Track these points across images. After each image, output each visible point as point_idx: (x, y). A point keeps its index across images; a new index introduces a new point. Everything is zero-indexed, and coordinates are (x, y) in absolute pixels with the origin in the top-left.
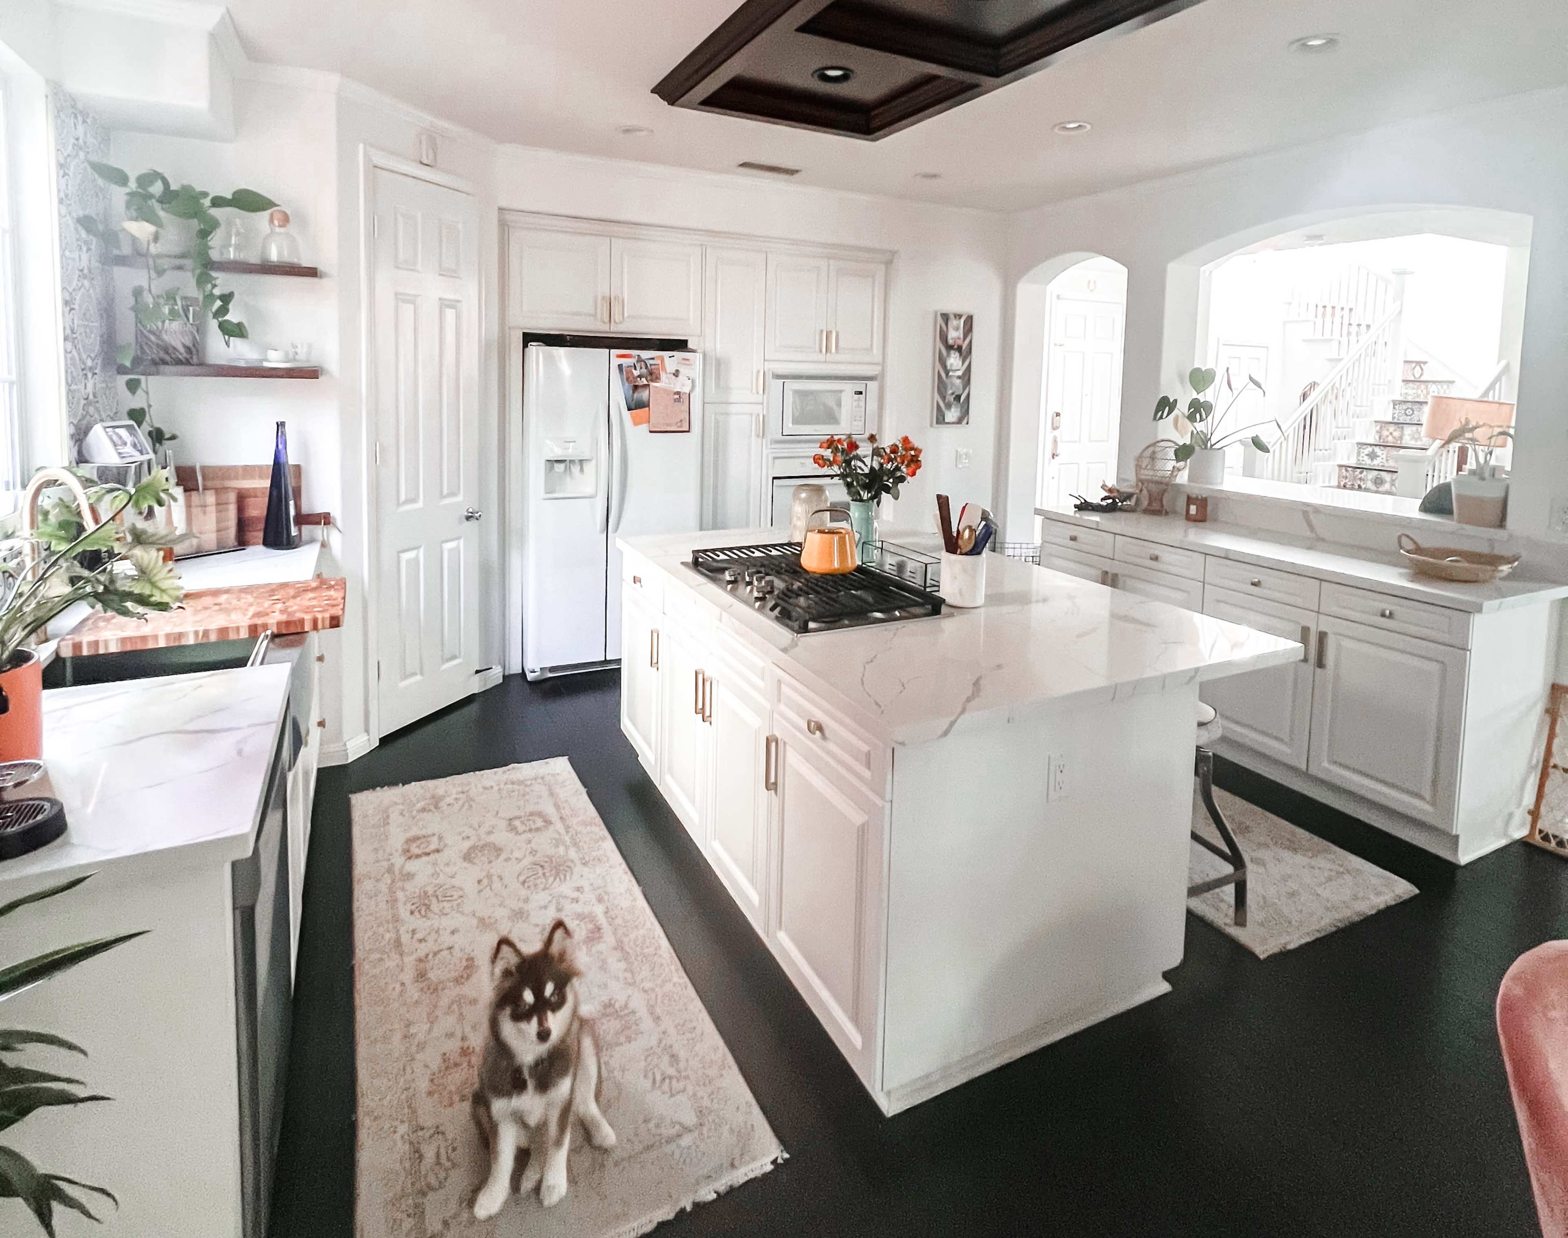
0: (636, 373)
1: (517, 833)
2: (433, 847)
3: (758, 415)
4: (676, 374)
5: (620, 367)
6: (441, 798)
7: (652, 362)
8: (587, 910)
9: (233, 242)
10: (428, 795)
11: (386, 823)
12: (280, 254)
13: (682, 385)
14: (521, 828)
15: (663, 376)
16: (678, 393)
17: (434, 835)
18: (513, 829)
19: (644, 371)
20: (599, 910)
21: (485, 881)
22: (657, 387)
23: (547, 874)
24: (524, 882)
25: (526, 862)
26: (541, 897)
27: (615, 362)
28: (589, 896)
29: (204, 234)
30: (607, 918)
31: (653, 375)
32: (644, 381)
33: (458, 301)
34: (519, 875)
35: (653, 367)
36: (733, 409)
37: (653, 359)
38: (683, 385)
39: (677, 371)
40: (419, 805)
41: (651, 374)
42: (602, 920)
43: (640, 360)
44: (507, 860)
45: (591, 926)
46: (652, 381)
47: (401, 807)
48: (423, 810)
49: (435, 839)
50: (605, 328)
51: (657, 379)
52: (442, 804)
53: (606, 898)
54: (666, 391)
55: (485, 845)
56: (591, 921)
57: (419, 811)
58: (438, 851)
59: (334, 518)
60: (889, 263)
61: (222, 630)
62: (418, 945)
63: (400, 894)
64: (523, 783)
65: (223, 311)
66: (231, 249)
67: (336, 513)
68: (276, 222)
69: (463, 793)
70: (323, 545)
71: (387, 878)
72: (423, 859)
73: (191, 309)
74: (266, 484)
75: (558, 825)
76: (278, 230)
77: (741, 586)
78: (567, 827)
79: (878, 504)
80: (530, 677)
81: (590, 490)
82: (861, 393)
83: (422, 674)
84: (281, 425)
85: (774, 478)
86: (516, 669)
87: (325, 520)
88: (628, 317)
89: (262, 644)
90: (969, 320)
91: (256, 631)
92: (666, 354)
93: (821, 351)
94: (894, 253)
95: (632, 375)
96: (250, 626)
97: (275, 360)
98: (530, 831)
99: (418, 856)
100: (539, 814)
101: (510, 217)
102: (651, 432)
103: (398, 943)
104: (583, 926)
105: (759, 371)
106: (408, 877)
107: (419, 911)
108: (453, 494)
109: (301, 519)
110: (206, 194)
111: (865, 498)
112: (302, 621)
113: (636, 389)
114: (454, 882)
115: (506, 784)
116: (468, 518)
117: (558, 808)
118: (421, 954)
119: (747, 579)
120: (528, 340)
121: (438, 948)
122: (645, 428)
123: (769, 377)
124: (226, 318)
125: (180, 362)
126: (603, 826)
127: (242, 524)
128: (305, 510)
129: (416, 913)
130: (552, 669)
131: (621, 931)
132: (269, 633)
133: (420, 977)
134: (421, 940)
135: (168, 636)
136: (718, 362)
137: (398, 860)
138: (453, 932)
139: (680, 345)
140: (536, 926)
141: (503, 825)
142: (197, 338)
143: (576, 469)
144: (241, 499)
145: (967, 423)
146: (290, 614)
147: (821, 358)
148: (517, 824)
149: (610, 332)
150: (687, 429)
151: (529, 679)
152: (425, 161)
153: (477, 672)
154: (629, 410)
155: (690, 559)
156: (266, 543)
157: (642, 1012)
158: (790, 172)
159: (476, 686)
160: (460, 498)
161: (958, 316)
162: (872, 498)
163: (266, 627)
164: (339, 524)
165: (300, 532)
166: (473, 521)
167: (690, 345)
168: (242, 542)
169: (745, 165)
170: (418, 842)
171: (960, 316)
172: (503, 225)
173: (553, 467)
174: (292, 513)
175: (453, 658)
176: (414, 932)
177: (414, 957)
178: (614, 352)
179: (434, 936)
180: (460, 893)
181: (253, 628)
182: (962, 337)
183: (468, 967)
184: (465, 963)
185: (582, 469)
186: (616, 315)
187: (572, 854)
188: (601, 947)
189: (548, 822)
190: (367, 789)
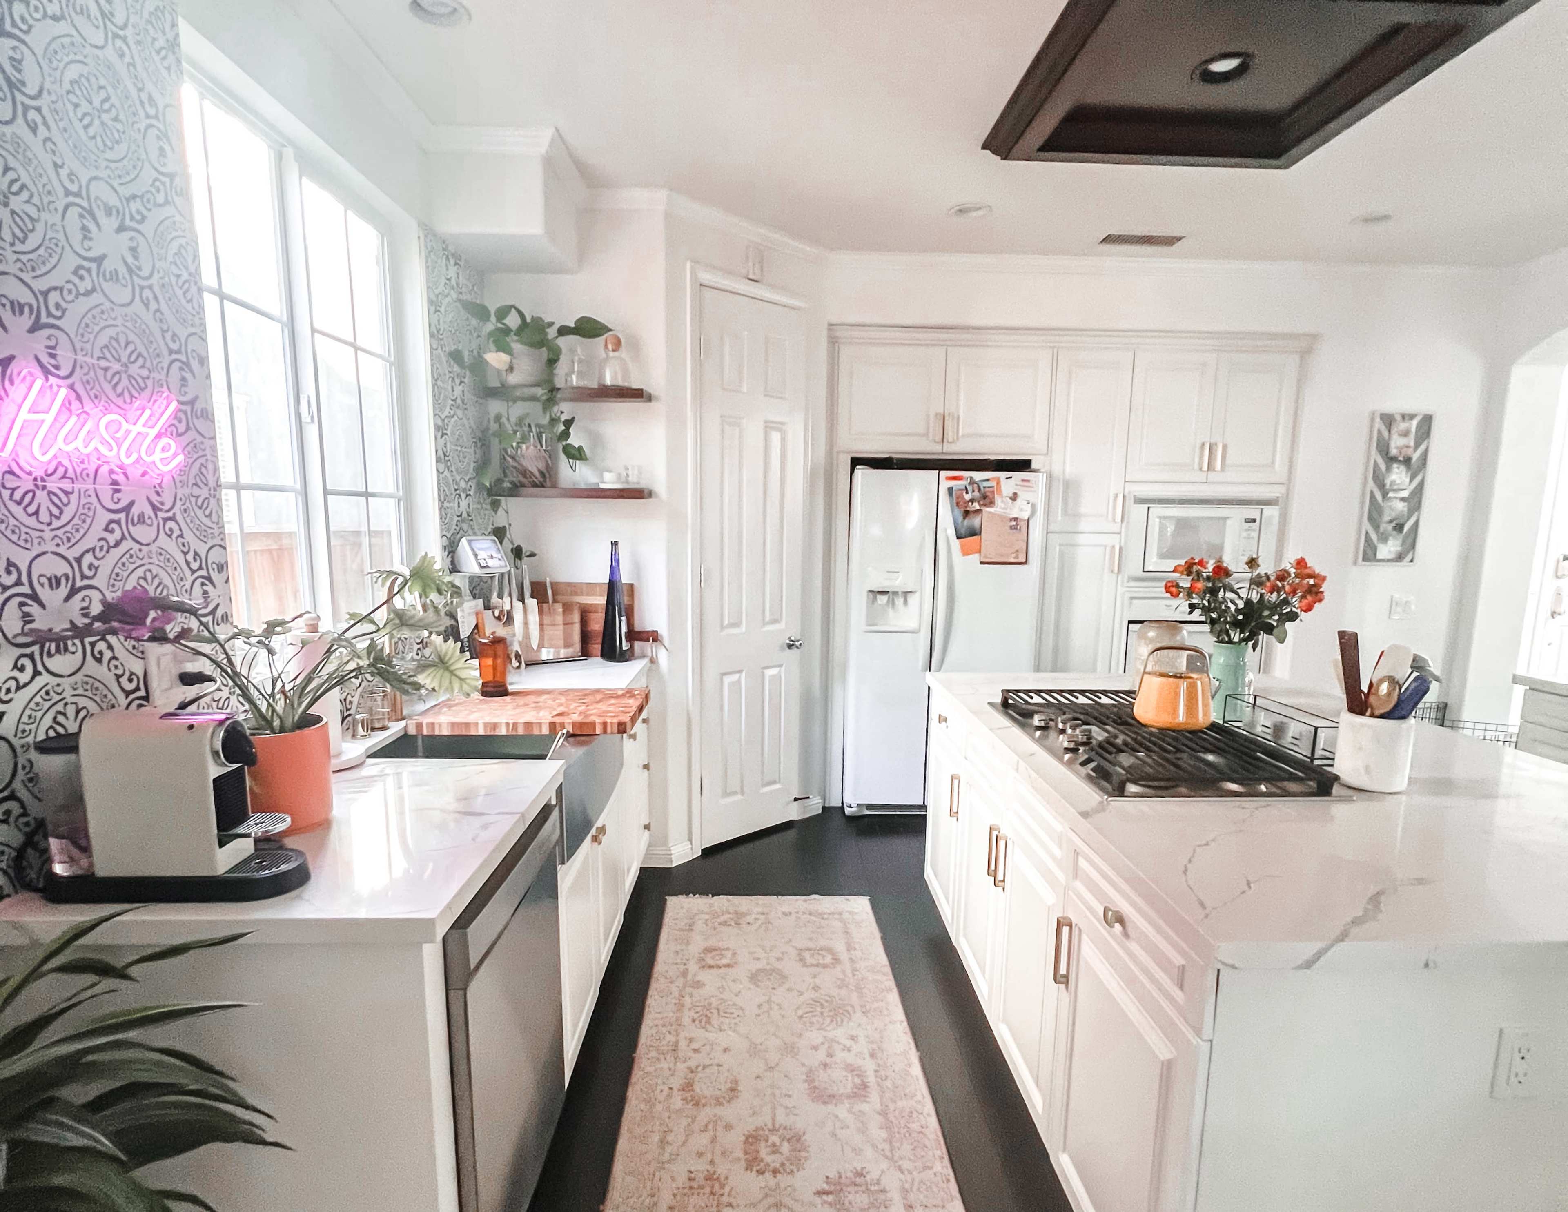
0: (967, 497)
1: (805, 965)
2: (725, 961)
3: (1113, 547)
4: (1014, 497)
5: (950, 490)
6: (744, 915)
7: (986, 484)
8: (859, 1062)
9: (576, 369)
10: (731, 910)
11: (690, 928)
12: (614, 377)
13: (1020, 510)
14: (809, 960)
15: (998, 500)
16: (1016, 519)
17: (728, 949)
18: (802, 960)
19: (977, 494)
20: (869, 1066)
21: (765, 1007)
22: (990, 513)
23: (826, 1014)
24: (801, 1017)
25: (810, 995)
26: (815, 1036)
27: (945, 485)
28: (862, 1046)
29: (552, 362)
30: (876, 1077)
31: (987, 499)
32: (976, 506)
33: (782, 423)
34: (798, 1008)
35: (987, 489)
36: (1082, 539)
37: (988, 480)
38: (1021, 510)
39: (1015, 494)
40: (722, 919)
41: (985, 497)
42: (871, 1079)
43: (972, 482)
44: (789, 990)
45: (857, 1081)
46: (985, 505)
47: (707, 917)
48: (725, 924)
49: (729, 954)
50: (937, 448)
51: (992, 503)
52: (743, 921)
53: (879, 1055)
54: (1002, 518)
55: (773, 971)
56: (859, 1076)
57: (720, 924)
58: (728, 966)
59: (661, 636)
60: (1306, 353)
61: (528, 725)
62: (691, 1054)
63: (687, 1000)
64: (821, 915)
65: (566, 434)
66: (574, 377)
67: (663, 631)
68: (610, 347)
69: (763, 914)
70: (652, 661)
71: (680, 982)
72: (715, 971)
73: (544, 436)
74: (602, 600)
75: (848, 966)
76: (611, 354)
77: (1053, 734)
78: (854, 971)
79: (1254, 648)
80: (848, 811)
81: (912, 624)
82: (1254, 520)
83: (742, 793)
84: (614, 544)
85: (1130, 622)
86: (835, 802)
87: (653, 637)
88: (963, 436)
89: (559, 741)
90: (1427, 422)
91: (555, 728)
92: (1002, 475)
93: (1201, 469)
94: (1314, 337)
95: (963, 498)
96: (550, 723)
97: (609, 482)
98: (817, 965)
99: (711, 967)
100: (830, 950)
101: (840, 333)
102: (982, 563)
103: (675, 1048)
104: (850, 1078)
105: (1116, 496)
106: (698, 985)
107: (700, 1021)
108: (775, 621)
109: (633, 635)
110: (551, 324)
111: (1236, 639)
112: (593, 724)
113: (967, 513)
114: (737, 1000)
115: (804, 913)
116: (790, 646)
117: (850, 948)
118: (692, 1064)
119: (1061, 726)
120: (856, 462)
121: (708, 1062)
122: (975, 558)
123: (1130, 501)
124: (569, 442)
125: (535, 485)
126: (891, 977)
127: (586, 637)
128: (637, 627)
129: (697, 1022)
130: (870, 807)
131: (888, 1095)
132: (565, 731)
133: (688, 1086)
134: (696, 1051)
135: (486, 725)
136: (1067, 485)
137: (693, 967)
138: (726, 1050)
139: (1023, 465)
140: (803, 1065)
141: (793, 953)
142: (550, 462)
143: (899, 601)
144: (585, 613)
145: (1412, 561)
146: (586, 716)
147: (1202, 477)
148: (807, 955)
149: (943, 453)
150: (1024, 560)
151: (846, 813)
152: (751, 277)
153: (796, 799)
154: (958, 538)
155: (998, 699)
156: (603, 656)
157: (895, 1195)
158: (1170, 241)
159: (794, 813)
160: (782, 626)
161: (1408, 417)
162: (1246, 640)
163: (563, 725)
164: (666, 642)
165: (632, 647)
166: (794, 651)
167: (1034, 466)
168: (585, 653)
169: (1108, 239)
170: (714, 953)
171: (1412, 417)
172: (833, 342)
173: (875, 599)
174: (624, 629)
175: (774, 782)
176: (691, 1040)
177: (686, 1065)
178: (944, 474)
179: (708, 1048)
180: (740, 1013)
181: (553, 726)
182: (1412, 444)
183: (732, 1090)
184: (729, 1085)
185: (906, 602)
186: (950, 435)
187: (854, 998)
188: (865, 1107)
189: (836, 960)
190: (682, 894)
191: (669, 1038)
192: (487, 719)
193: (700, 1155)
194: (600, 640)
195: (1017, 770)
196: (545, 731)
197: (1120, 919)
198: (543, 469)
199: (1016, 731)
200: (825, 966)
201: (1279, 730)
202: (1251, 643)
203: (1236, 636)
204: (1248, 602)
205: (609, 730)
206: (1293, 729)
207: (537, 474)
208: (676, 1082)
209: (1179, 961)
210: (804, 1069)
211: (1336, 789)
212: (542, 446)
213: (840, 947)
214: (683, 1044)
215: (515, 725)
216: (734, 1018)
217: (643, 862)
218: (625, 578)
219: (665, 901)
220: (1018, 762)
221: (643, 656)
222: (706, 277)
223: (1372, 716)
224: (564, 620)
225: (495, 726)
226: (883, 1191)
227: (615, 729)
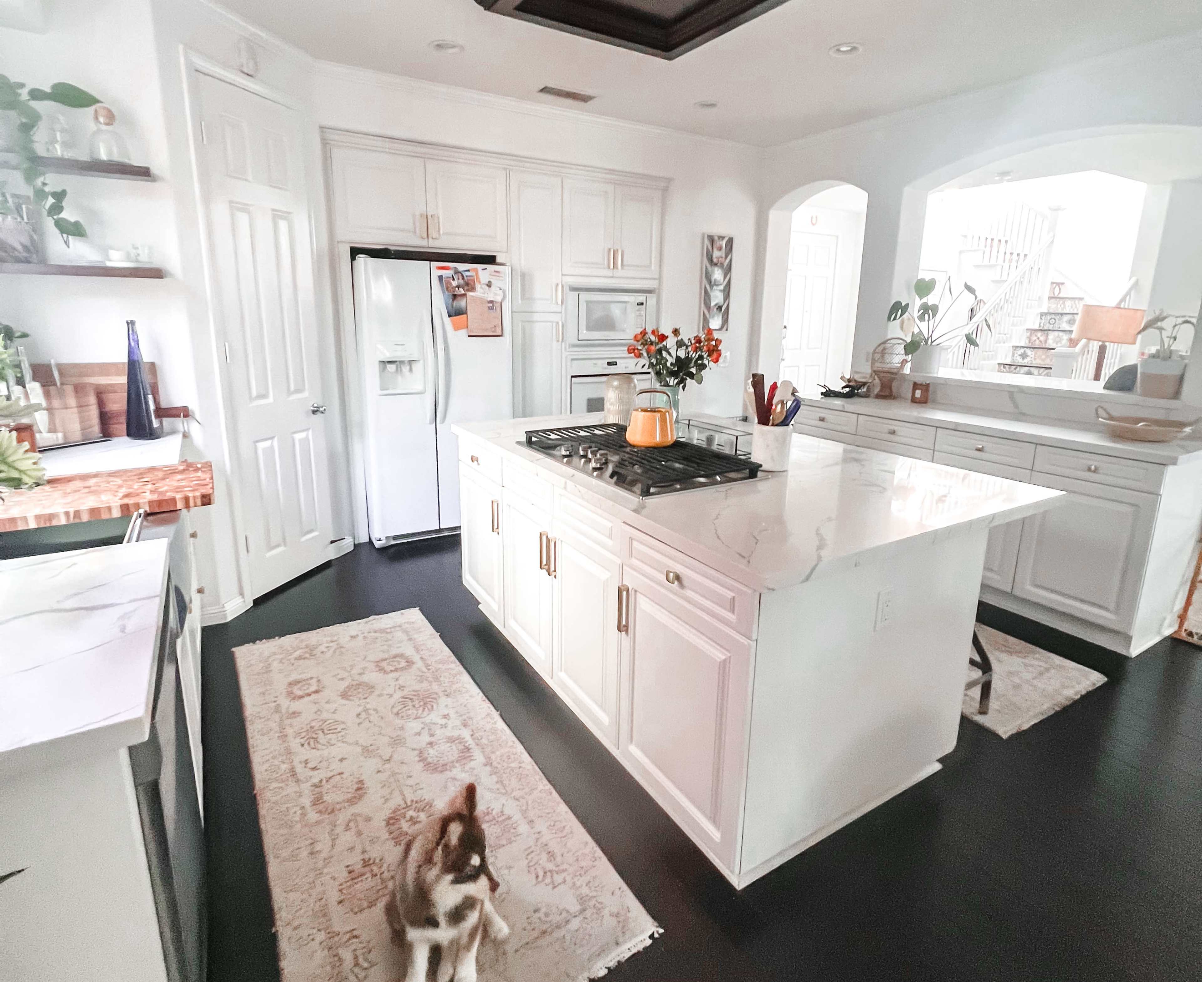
0: (454, 283)
1: (385, 672)
2: (313, 688)
3: (558, 323)
4: (489, 285)
5: (440, 278)
6: (315, 647)
7: (468, 273)
8: (456, 733)
9: (59, 138)
10: (303, 645)
11: (268, 670)
12: (110, 152)
13: (494, 295)
14: (389, 668)
15: (478, 286)
16: (492, 302)
17: (311, 678)
18: (382, 670)
19: (461, 281)
20: (466, 734)
21: (363, 715)
22: (473, 296)
23: (417, 706)
24: (397, 714)
25: (398, 695)
26: (414, 726)
27: (436, 273)
28: (455, 721)
29: (27, 128)
30: (473, 739)
31: (469, 285)
32: (462, 291)
33: (289, 213)
34: (393, 707)
35: (469, 278)
36: (536, 317)
37: (468, 271)
38: (496, 294)
39: (490, 282)
40: (297, 653)
41: (467, 284)
42: (470, 742)
43: (457, 272)
44: (380, 695)
45: (461, 747)
46: (468, 290)
47: (280, 657)
48: (300, 658)
49: (314, 681)
50: (424, 243)
51: (473, 289)
52: (317, 652)
53: (470, 722)
54: (481, 299)
55: (359, 685)
56: (460, 743)
57: (296, 659)
58: (316, 692)
59: (193, 412)
60: (665, 190)
61: (94, 511)
62: (312, 773)
63: (290, 731)
64: (383, 631)
65: (56, 209)
66: (58, 147)
67: (193, 407)
68: (101, 119)
69: (332, 642)
70: (185, 436)
71: (277, 717)
72: (307, 699)
73: (24, 206)
74: (123, 380)
75: (420, 664)
76: (104, 127)
77: (575, 459)
78: (427, 666)
79: (684, 388)
80: (377, 545)
81: (419, 387)
82: (642, 304)
83: (285, 545)
84: (131, 324)
85: (572, 377)
86: (364, 539)
87: (184, 413)
88: (444, 234)
89: (136, 523)
90: (730, 241)
91: (128, 509)
92: (479, 267)
93: (609, 268)
94: (669, 180)
95: (451, 284)
96: (121, 506)
97: (117, 261)
98: (396, 670)
99: (301, 697)
100: (401, 656)
101: (331, 136)
102: (469, 336)
103: (293, 773)
104: (454, 747)
105: (557, 285)
106: (295, 714)
107: (309, 744)
108: (297, 391)
109: (162, 413)
110: (22, 86)
111: (671, 384)
112: (174, 500)
113: (455, 297)
114: (336, 717)
115: (369, 632)
116: (314, 412)
117: (417, 650)
118: (316, 780)
119: (582, 453)
120: (355, 252)
121: (330, 774)
122: (463, 333)
123: (566, 289)
124: (63, 215)
125: (18, 260)
126: (458, 663)
127: (105, 418)
128: (164, 405)
129: (306, 746)
130: (395, 538)
131: (488, 750)
132: (141, 511)
133: (317, 801)
134: (314, 769)
135: (38, 517)
136: (523, 275)
137: (285, 703)
138: (341, 760)
139: (490, 260)
140: (414, 749)
141: (372, 666)
142: (35, 237)
143: (405, 369)
144: (100, 394)
145: (727, 330)
146: (161, 493)
147: (609, 273)
148: (384, 664)
149: (428, 247)
150: (500, 334)
151: (377, 546)
152: (246, 70)
153: (332, 542)
154: (450, 316)
155: (524, 438)
156: (129, 435)
157: (517, 817)
158: (585, 99)
159: (332, 554)
160: (306, 394)
161: (721, 238)
162: (678, 384)
163: (137, 506)
164: (198, 416)
165: (161, 423)
166: (319, 415)
167: (498, 260)
168: (107, 434)
169: (545, 90)
170: (300, 684)
171: (723, 238)
172: (325, 143)
173: (385, 368)
174: (152, 407)
175: (311, 531)
176: (306, 762)
177: (309, 783)
178: (434, 264)
179: (324, 764)
180: (343, 726)
181: (126, 510)
182: (724, 256)
183: (359, 789)
184: (356, 786)
185: (411, 370)
186: (433, 233)
187: (435, 687)
188: (472, 764)
189: (410, 663)
190: (249, 643)
191: (284, 767)
192: (39, 511)
193: (352, 849)
194: (123, 419)
195: (565, 488)
196: (116, 513)
197: (678, 578)
198: (27, 242)
199: (548, 460)
200: (402, 669)
201: (710, 440)
202: (681, 386)
203: (672, 381)
204: (678, 358)
205: (192, 503)
206: (718, 439)
207: (19, 248)
208: (306, 801)
209: (730, 594)
210: (417, 752)
211: (759, 474)
212: (23, 219)
213: (409, 651)
214: (299, 769)
215: (77, 514)
216: (340, 732)
217: (202, 622)
218: (146, 356)
219: (232, 654)
220: (566, 483)
221: (173, 432)
222: (201, 63)
223: (773, 425)
224: (78, 402)
225: (51, 517)
226: (509, 818)
227: (199, 502)
